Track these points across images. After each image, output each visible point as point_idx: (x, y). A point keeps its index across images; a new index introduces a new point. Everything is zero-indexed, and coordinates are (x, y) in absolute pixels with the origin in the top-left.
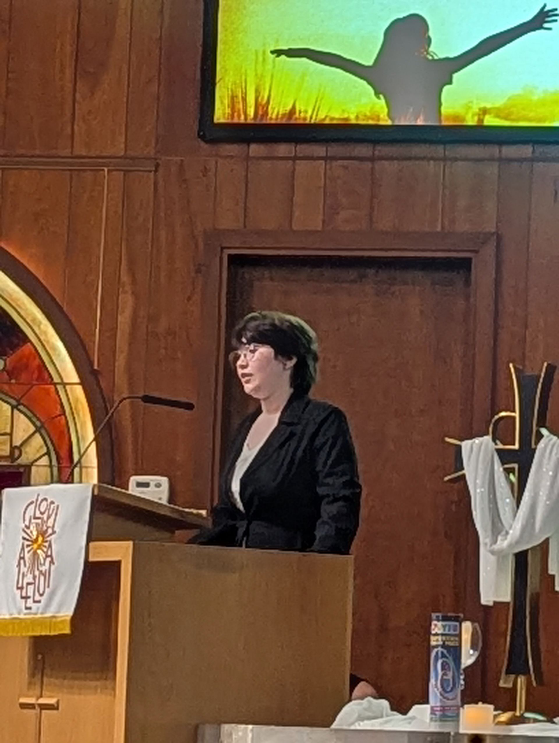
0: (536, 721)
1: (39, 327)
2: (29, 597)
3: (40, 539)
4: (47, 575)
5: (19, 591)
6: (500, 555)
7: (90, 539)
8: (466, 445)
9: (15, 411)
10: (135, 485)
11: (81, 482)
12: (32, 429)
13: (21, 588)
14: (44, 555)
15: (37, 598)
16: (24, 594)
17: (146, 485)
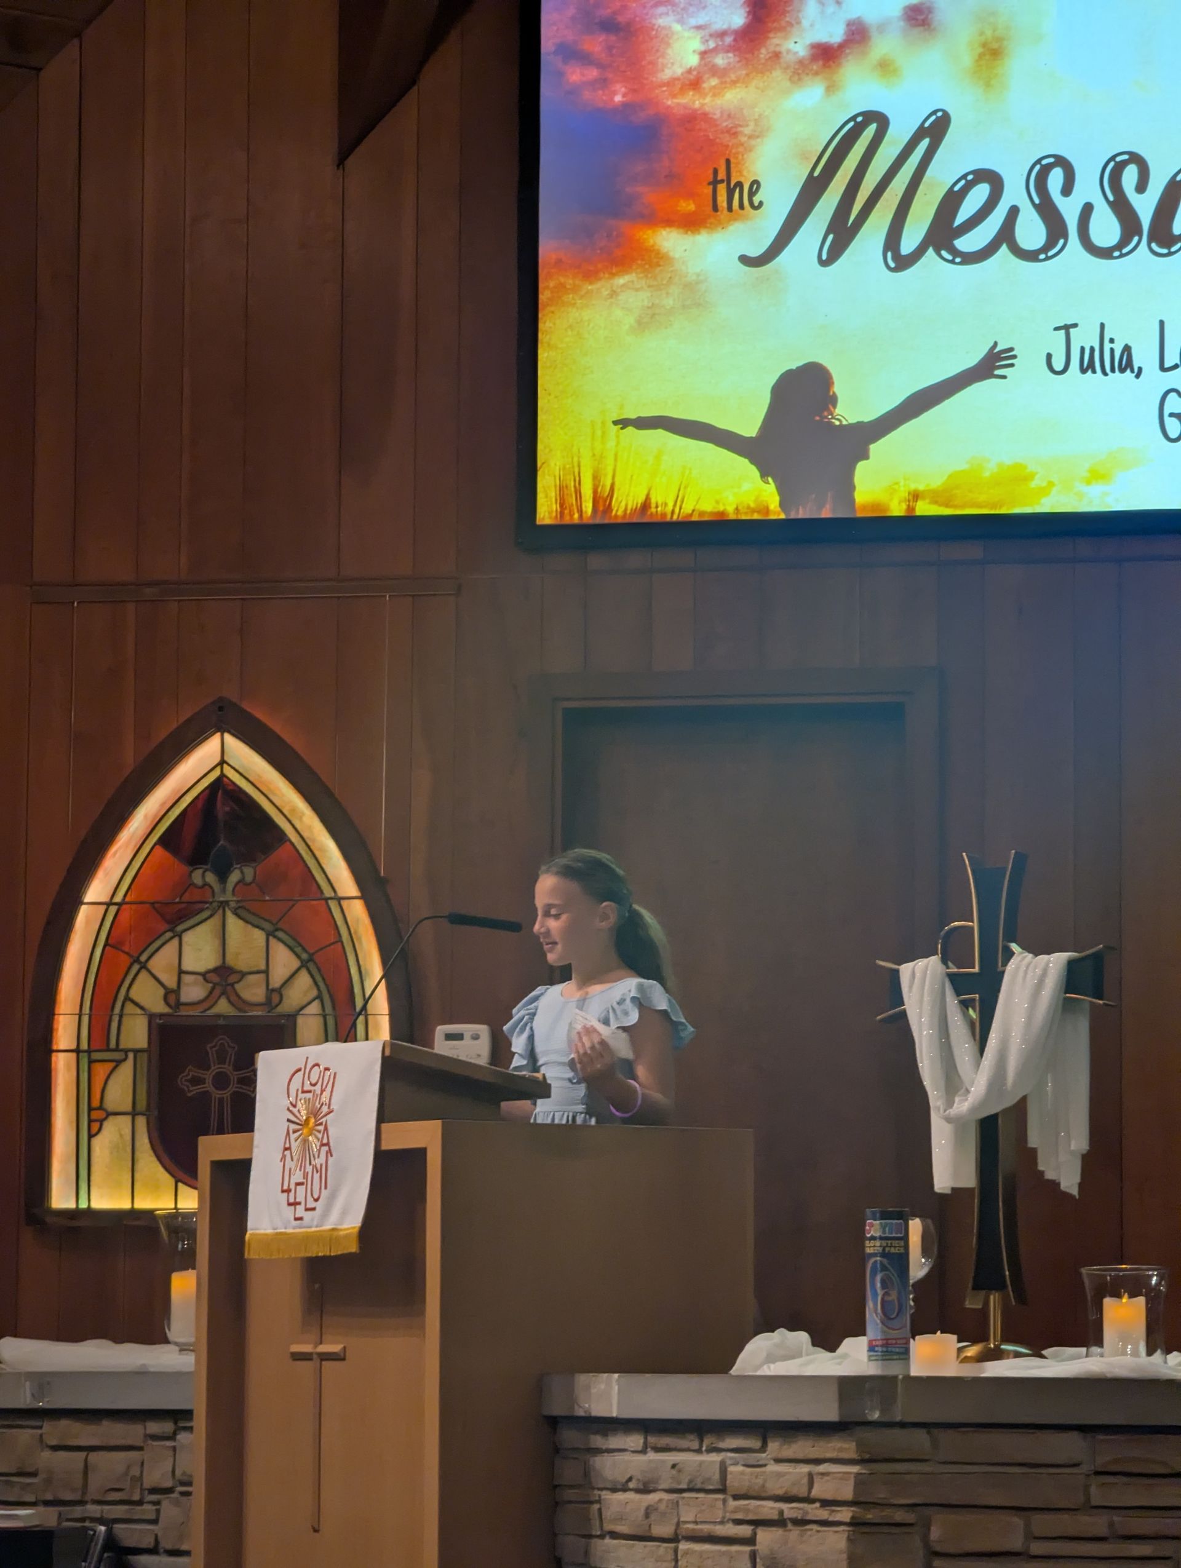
0: (1018, 1355)
1: (301, 818)
2: (299, 1203)
3: (312, 1120)
4: (322, 1171)
5: (285, 1195)
6: (957, 1122)
7: (382, 1118)
8: (906, 970)
9: (272, 940)
10: (443, 1037)
11: (367, 1039)
12: (295, 963)
13: (288, 1191)
14: (318, 1144)
15: (311, 1204)
16: (292, 1200)
17: (459, 1037)
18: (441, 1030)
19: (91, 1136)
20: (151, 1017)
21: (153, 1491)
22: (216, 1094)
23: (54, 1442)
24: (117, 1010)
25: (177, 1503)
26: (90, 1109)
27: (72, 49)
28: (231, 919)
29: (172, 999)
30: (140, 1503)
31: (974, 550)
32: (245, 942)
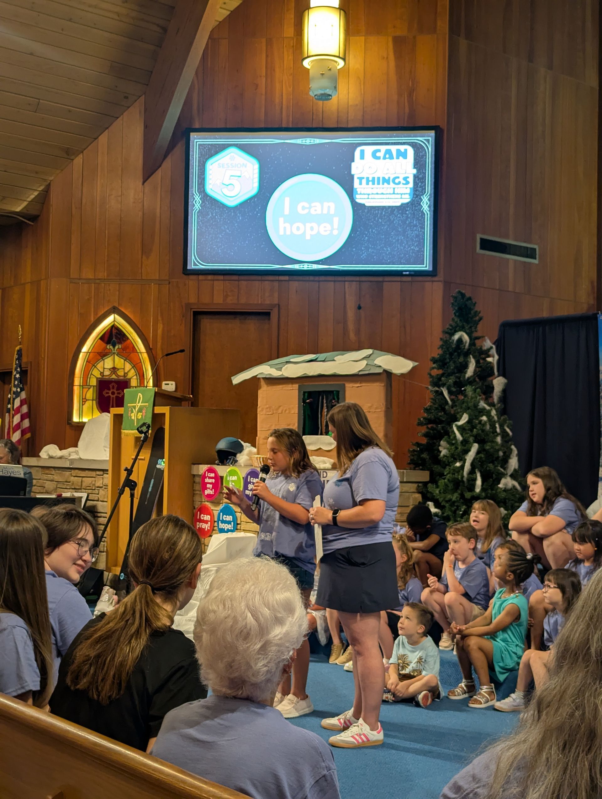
1: (133, 335)
7: (154, 406)
9: (126, 362)
10: (164, 385)
12: (131, 367)
17: (168, 384)
18: (164, 383)
19: (83, 405)
20: (97, 378)
21: (98, 487)
22: (112, 396)
23: (74, 475)
24: (89, 377)
25: (103, 490)
26: (82, 399)
27: (81, 156)
28: (116, 357)
29: (102, 374)
30: (94, 490)
31: (287, 278)
32: (119, 362)
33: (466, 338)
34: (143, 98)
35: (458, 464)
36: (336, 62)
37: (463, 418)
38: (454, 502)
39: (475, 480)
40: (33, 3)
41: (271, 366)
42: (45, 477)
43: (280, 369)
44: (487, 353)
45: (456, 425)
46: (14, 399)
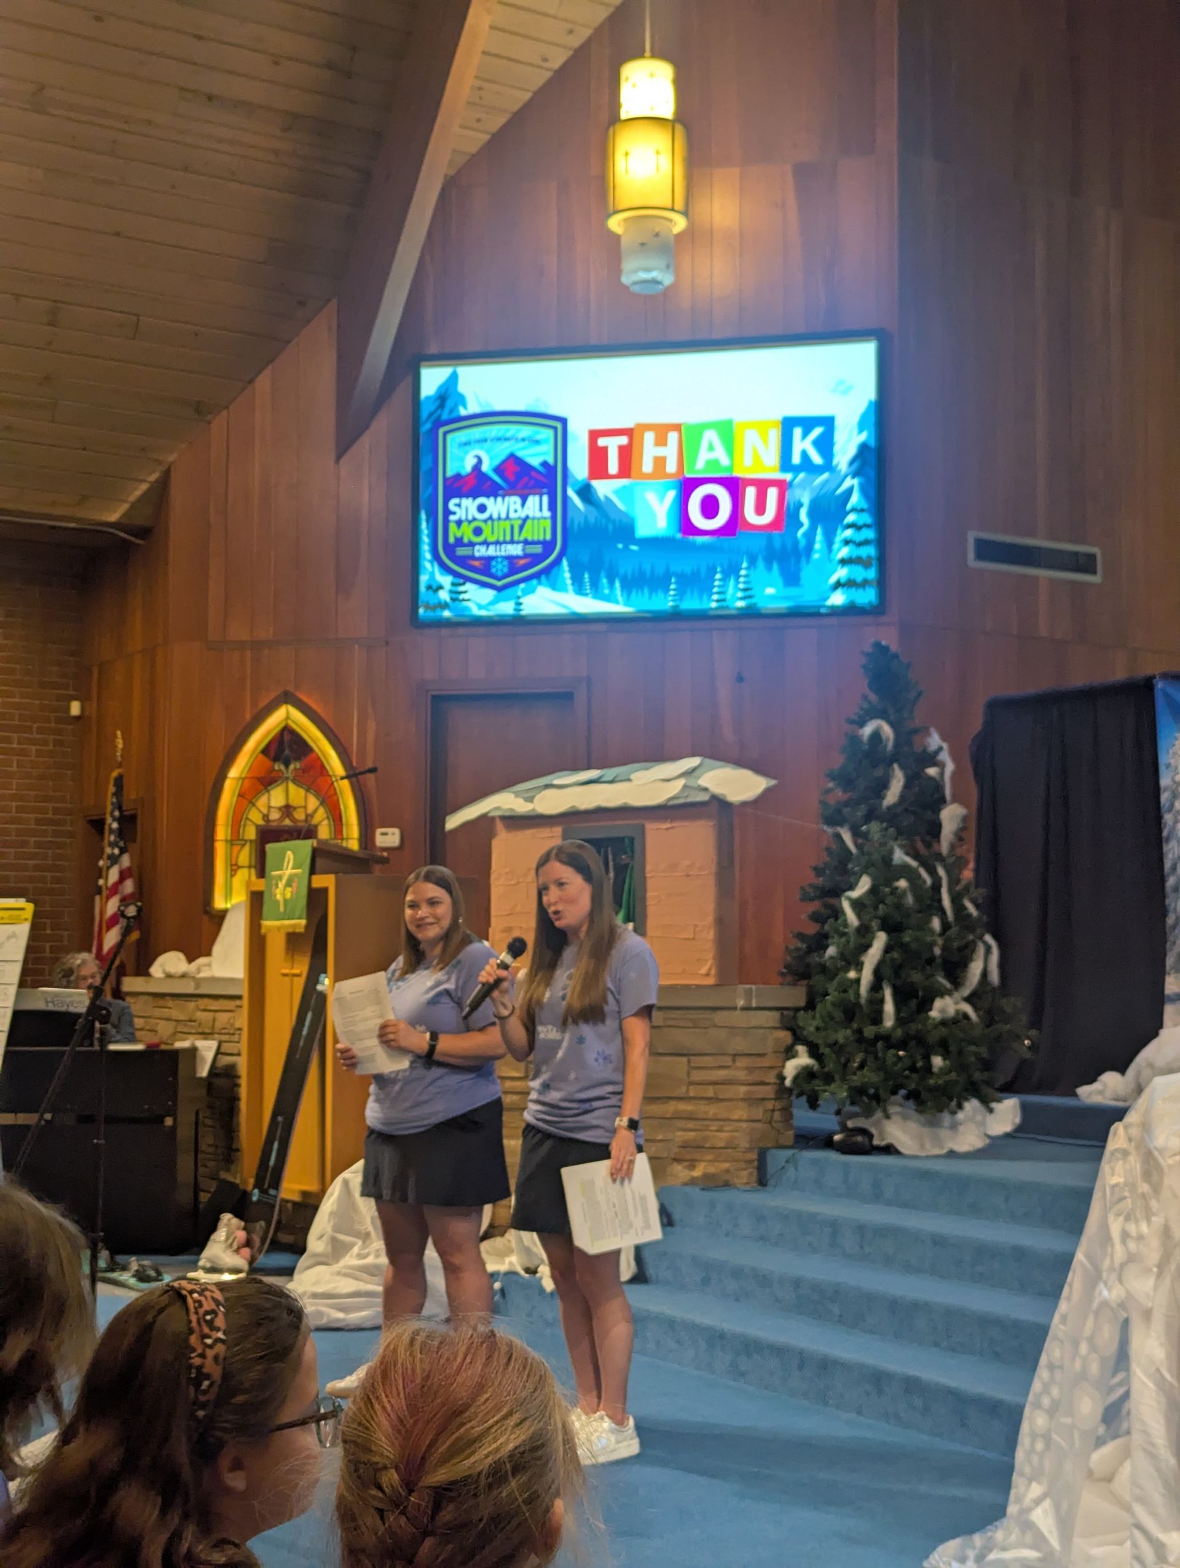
1: (320, 742)
9: (308, 794)
10: (380, 834)
12: (318, 803)
17: (386, 834)
18: (379, 831)
19: (231, 877)
20: (257, 826)
23: (202, 1008)
24: (242, 823)
26: (232, 865)
27: (224, 413)
28: (291, 785)
29: (266, 819)
30: (233, 1034)
31: (602, 627)
32: (296, 794)
33: (887, 731)
34: (334, 302)
35: (852, 974)
36: (670, 220)
37: (861, 884)
38: (842, 1047)
39: (882, 1001)
40: (114, 142)
41: (517, 794)
42: (157, 1012)
43: (530, 800)
44: (931, 759)
45: (849, 899)
46: (108, 868)
